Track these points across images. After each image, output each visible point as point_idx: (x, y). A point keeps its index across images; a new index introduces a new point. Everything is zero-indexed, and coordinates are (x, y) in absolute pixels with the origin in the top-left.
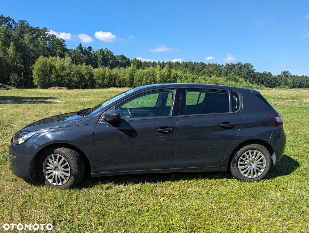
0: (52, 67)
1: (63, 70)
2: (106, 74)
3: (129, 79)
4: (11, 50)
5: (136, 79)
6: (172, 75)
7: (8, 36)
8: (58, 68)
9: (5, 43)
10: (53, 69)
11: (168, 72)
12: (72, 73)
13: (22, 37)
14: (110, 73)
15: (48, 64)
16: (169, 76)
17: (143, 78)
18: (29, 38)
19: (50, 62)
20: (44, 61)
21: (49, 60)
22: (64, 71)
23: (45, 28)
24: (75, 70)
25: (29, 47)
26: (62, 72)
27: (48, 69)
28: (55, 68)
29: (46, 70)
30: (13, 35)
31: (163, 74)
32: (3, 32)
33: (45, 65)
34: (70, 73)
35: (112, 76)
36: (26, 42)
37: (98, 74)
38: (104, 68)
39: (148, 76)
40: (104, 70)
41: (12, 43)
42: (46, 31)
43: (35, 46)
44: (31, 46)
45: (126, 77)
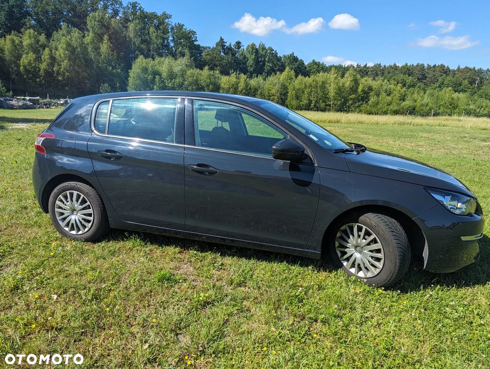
0: (156, 73)
1: (171, 79)
2: (239, 85)
3: (278, 94)
4: (104, 47)
5: (291, 93)
6: (360, 87)
7: (104, 26)
8: (164, 75)
9: (100, 36)
10: (157, 76)
12: (186, 83)
13: (126, 27)
14: (247, 84)
15: (150, 69)
17: (303, 92)
18: (135, 29)
19: (152, 66)
20: (144, 65)
21: (150, 63)
22: (173, 81)
23: (164, 14)
24: (190, 79)
25: (134, 43)
26: (171, 82)
27: (150, 77)
28: (160, 75)
29: (147, 78)
30: (113, 25)
31: (343, 86)
32: (98, 21)
33: (145, 70)
34: (183, 84)
35: (250, 88)
36: (132, 35)
37: (226, 86)
38: (238, 75)
39: (313, 89)
40: (238, 78)
41: (106, 37)
42: (167, 17)
43: (144, 41)
44: (137, 41)
45: (273, 91)
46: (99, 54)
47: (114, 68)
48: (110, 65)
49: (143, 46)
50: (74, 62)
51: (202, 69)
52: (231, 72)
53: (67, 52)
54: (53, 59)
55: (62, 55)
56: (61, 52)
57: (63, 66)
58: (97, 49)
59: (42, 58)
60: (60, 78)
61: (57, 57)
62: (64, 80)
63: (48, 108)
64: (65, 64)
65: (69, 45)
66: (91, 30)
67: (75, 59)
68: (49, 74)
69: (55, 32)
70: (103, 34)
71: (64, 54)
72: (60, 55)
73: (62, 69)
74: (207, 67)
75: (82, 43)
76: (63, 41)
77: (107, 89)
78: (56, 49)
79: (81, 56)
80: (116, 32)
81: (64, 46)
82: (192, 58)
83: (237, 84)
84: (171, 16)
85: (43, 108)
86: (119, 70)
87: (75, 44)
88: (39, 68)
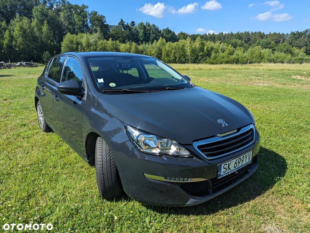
0: (79, 44)
1: (88, 47)
2: (132, 49)
3: (156, 54)
4: (45, 28)
5: (164, 53)
6: (205, 48)
7: (44, 15)
8: (84, 44)
9: (42, 21)
10: (79, 46)
11: (199, 44)
13: (59, 15)
14: (136, 48)
15: (75, 41)
16: (202, 50)
17: (171, 52)
18: (64, 16)
19: (76, 39)
20: (71, 38)
21: (75, 37)
22: (90, 48)
23: (83, 5)
24: (100, 47)
25: (64, 25)
26: (88, 49)
27: (75, 46)
28: (81, 45)
29: (73, 47)
30: (50, 14)
31: (195, 48)
32: (40, 12)
33: (71, 42)
34: (96, 50)
35: (139, 51)
36: (62, 20)
37: (123, 50)
38: (131, 43)
39: (177, 50)
40: (131, 45)
41: (45, 22)
42: (85, 8)
43: (70, 23)
44: (66, 24)
45: (153, 52)
46: (42, 33)
47: (52, 41)
48: (49, 39)
49: (70, 27)
50: (26, 39)
51: (107, 40)
52: (126, 41)
53: (20, 32)
54: (12, 37)
55: (18, 34)
56: (16, 32)
57: (18, 42)
58: (40, 30)
59: (4, 37)
60: (17, 49)
61: (14, 35)
62: (20, 50)
63: (9, 68)
64: (20, 40)
65: (21, 28)
66: (35, 18)
67: (26, 36)
68: (10, 47)
69: (12, 20)
70: (44, 20)
71: (19, 34)
72: (16, 35)
73: (18, 44)
74: (111, 39)
75: (30, 26)
76: (17, 25)
77: (48, 55)
78: (14, 31)
79: (30, 35)
80: (52, 18)
81: (19, 29)
82: (102, 33)
83: (130, 49)
84: (88, 6)
85: (6, 68)
86: (55, 42)
87: (25, 27)
88: (3, 43)
